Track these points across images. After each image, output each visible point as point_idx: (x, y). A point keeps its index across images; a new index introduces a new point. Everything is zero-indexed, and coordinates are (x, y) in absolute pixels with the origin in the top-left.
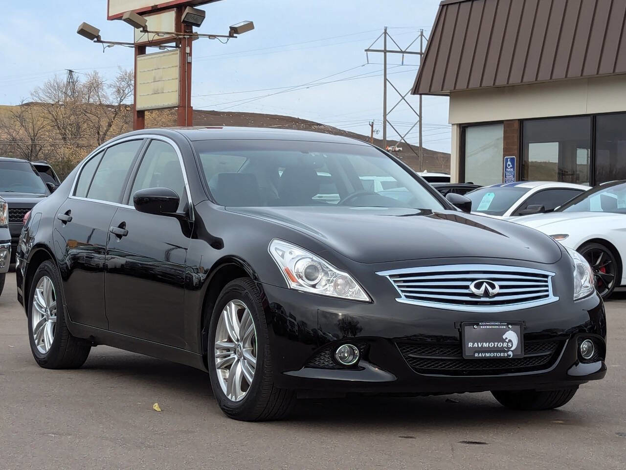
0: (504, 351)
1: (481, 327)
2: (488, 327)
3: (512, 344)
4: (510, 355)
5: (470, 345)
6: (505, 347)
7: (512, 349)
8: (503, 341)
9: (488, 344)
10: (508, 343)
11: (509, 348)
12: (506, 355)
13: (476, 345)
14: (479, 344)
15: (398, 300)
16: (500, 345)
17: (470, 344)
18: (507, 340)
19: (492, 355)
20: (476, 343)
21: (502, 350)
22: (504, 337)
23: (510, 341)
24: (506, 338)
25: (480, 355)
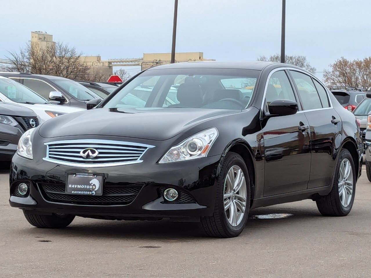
1: (78, 176)
2: (81, 176)
3: (96, 187)
4: (93, 194)
5: (70, 186)
6: (91, 189)
7: (95, 190)
8: (90, 185)
9: (80, 186)
10: (93, 186)
11: (93, 189)
12: (91, 193)
14: (75, 185)
15: (44, 159)
17: (70, 185)
18: (92, 185)
19: (82, 193)
20: (73, 185)
21: (89, 190)
22: (90, 182)
23: (94, 185)
24: (92, 183)
25: (75, 192)
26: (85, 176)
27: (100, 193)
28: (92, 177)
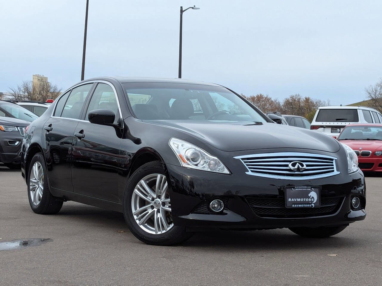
1: (296, 189)
2: (300, 189)
3: (314, 199)
4: (313, 206)
5: (290, 200)
6: (310, 201)
7: (314, 202)
8: (309, 197)
9: (300, 199)
10: (311, 199)
11: (312, 202)
13: (293, 200)
14: (295, 199)
15: (247, 173)
16: (307, 200)
18: (311, 197)
19: (302, 206)
22: (309, 195)
23: (313, 197)
24: (311, 196)
25: (295, 206)
26: (303, 189)
27: (319, 205)
28: (309, 189)
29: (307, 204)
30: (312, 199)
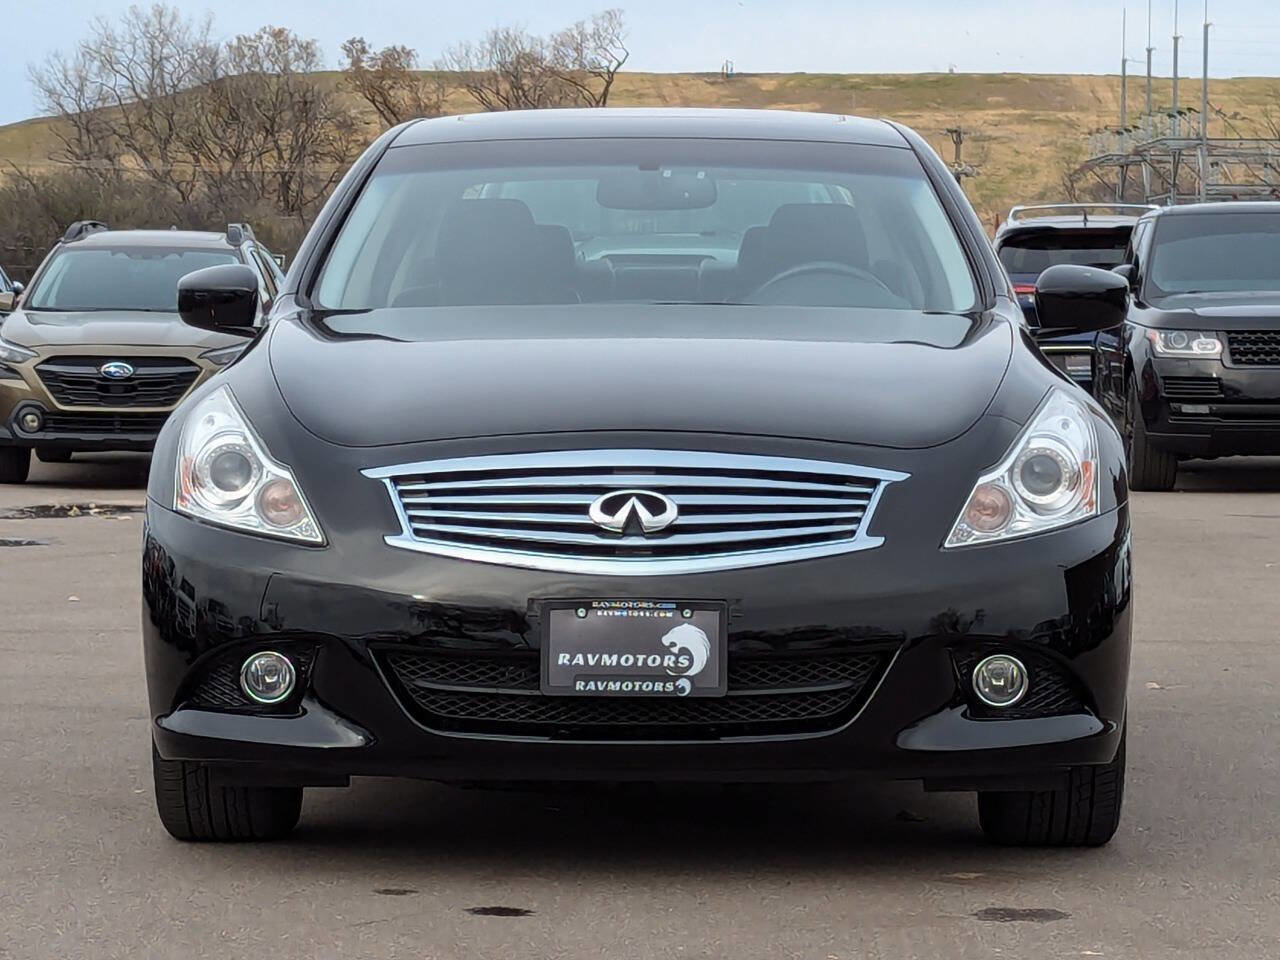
0: (665, 679)
1: (599, 613)
2: (617, 613)
3: (691, 661)
4: (683, 689)
5: (563, 659)
6: (669, 667)
7: (691, 672)
8: (664, 651)
9: (615, 657)
10: (677, 656)
11: (680, 672)
12: (670, 687)
13: (579, 659)
14: (590, 656)
15: (391, 540)
17: (561, 655)
18: (675, 650)
19: (627, 686)
20: (580, 656)
21: (660, 675)
22: (666, 640)
23: (684, 651)
24: (673, 644)
25: (592, 686)
26: (636, 614)
27: (717, 687)
28: (669, 615)
29: (654, 679)
30: (681, 659)
